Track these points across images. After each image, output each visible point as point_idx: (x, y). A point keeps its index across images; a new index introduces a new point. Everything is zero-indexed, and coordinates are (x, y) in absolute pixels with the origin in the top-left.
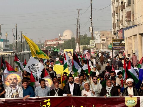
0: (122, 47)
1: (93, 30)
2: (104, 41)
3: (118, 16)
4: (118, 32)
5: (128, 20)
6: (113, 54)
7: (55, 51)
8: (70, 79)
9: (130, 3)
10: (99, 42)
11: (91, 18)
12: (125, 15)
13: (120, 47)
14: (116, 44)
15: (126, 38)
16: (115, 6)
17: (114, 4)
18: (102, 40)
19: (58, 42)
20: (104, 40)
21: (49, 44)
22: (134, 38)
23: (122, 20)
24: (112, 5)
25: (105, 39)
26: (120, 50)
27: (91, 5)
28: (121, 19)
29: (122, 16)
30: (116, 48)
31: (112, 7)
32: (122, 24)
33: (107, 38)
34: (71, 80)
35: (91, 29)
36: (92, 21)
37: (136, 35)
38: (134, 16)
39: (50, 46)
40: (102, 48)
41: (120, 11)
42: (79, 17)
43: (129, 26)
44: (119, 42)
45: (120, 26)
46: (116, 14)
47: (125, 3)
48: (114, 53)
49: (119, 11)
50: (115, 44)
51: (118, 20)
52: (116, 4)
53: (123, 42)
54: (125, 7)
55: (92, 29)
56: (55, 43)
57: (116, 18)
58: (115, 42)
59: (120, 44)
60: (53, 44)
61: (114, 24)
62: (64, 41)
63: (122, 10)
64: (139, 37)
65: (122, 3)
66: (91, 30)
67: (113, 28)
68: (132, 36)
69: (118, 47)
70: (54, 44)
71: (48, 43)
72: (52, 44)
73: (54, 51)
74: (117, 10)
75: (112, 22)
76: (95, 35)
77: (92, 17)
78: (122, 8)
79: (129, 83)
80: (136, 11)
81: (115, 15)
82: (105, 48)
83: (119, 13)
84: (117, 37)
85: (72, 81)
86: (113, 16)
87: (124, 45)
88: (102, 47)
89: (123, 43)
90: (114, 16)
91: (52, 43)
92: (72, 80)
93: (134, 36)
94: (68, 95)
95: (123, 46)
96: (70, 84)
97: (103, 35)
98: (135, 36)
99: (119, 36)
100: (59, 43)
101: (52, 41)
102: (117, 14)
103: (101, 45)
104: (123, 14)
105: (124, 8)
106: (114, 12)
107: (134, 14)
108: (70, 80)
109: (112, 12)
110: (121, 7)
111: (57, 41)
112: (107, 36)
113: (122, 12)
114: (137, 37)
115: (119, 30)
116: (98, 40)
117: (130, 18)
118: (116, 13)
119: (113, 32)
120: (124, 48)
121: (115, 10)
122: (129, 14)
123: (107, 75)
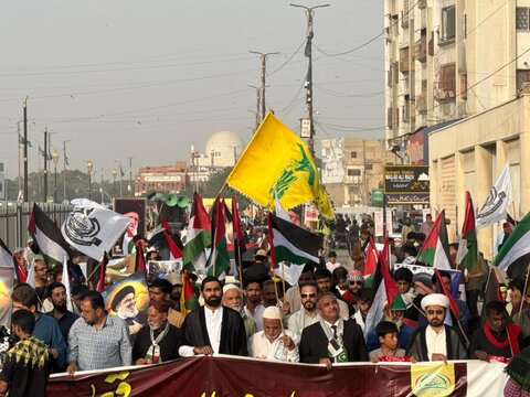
0: (421, 197)
1: (313, 132)
2: (356, 178)
3: (410, 82)
4: (406, 141)
5: (443, 95)
6: (385, 221)
7: (173, 203)
8: (209, 290)
9: (452, 35)
10: (338, 180)
11: (309, 87)
12: (433, 78)
13: (411, 196)
14: (399, 183)
15: (436, 161)
16: (398, 47)
17: (394, 39)
18: (351, 173)
19: (187, 178)
20: (357, 173)
21: (154, 184)
22: (466, 161)
23: (423, 98)
24: (389, 41)
25: (362, 168)
26: (412, 205)
27: (311, 36)
28: (418, 91)
29: (424, 83)
30: (397, 197)
31: (387, 48)
32: (423, 112)
33: (369, 167)
34: (213, 293)
35: (306, 125)
36: (310, 96)
37: (472, 150)
38: (465, 82)
39: (155, 189)
40: (350, 203)
41: (417, 62)
42: (264, 81)
43: (447, 118)
44: (409, 177)
45: (414, 120)
46: (400, 74)
47: (436, 35)
48: (389, 215)
49: (413, 64)
50: (395, 183)
51: (407, 97)
52: (402, 38)
53: (423, 177)
54: (436, 47)
55: (312, 127)
56: (176, 178)
57: (402, 88)
58: (395, 177)
59: (412, 182)
60: (168, 184)
61: (393, 112)
62: (208, 173)
63: (423, 60)
64: (483, 156)
65: (424, 32)
66: (306, 132)
67: (391, 127)
68: (457, 154)
69: (404, 196)
70: (173, 185)
71: (149, 178)
72: (163, 184)
73: (165, 205)
74: (405, 59)
75: (388, 106)
76: (324, 152)
77: (311, 83)
78: (424, 51)
79: (431, 312)
80: (474, 65)
81: (397, 76)
82: (358, 202)
83: (413, 71)
84: (402, 160)
85: (215, 296)
86: (390, 82)
87: (425, 187)
88: (347, 198)
89: (423, 182)
90: (393, 82)
91: (166, 179)
92: (218, 293)
93: (463, 152)
94: (197, 350)
95: (424, 189)
96: (208, 311)
97: (354, 155)
98: (469, 155)
99: (412, 155)
100: (192, 179)
101: (164, 171)
102: (405, 73)
103: (346, 190)
104: (427, 74)
105: (432, 54)
106: (394, 65)
107: (466, 75)
108: (208, 294)
109: (387, 68)
110: (420, 47)
111: (182, 171)
112: (369, 156)
113: (424, 67)
114: (474, 157)
115: (410, 134)
116: (335, 172)
117: (453, 89)
118: (401, 69)
119: (389, 141)
120: (428, 200)
121: (398, 59)
122: (448, 76)
123: (352, 283)
